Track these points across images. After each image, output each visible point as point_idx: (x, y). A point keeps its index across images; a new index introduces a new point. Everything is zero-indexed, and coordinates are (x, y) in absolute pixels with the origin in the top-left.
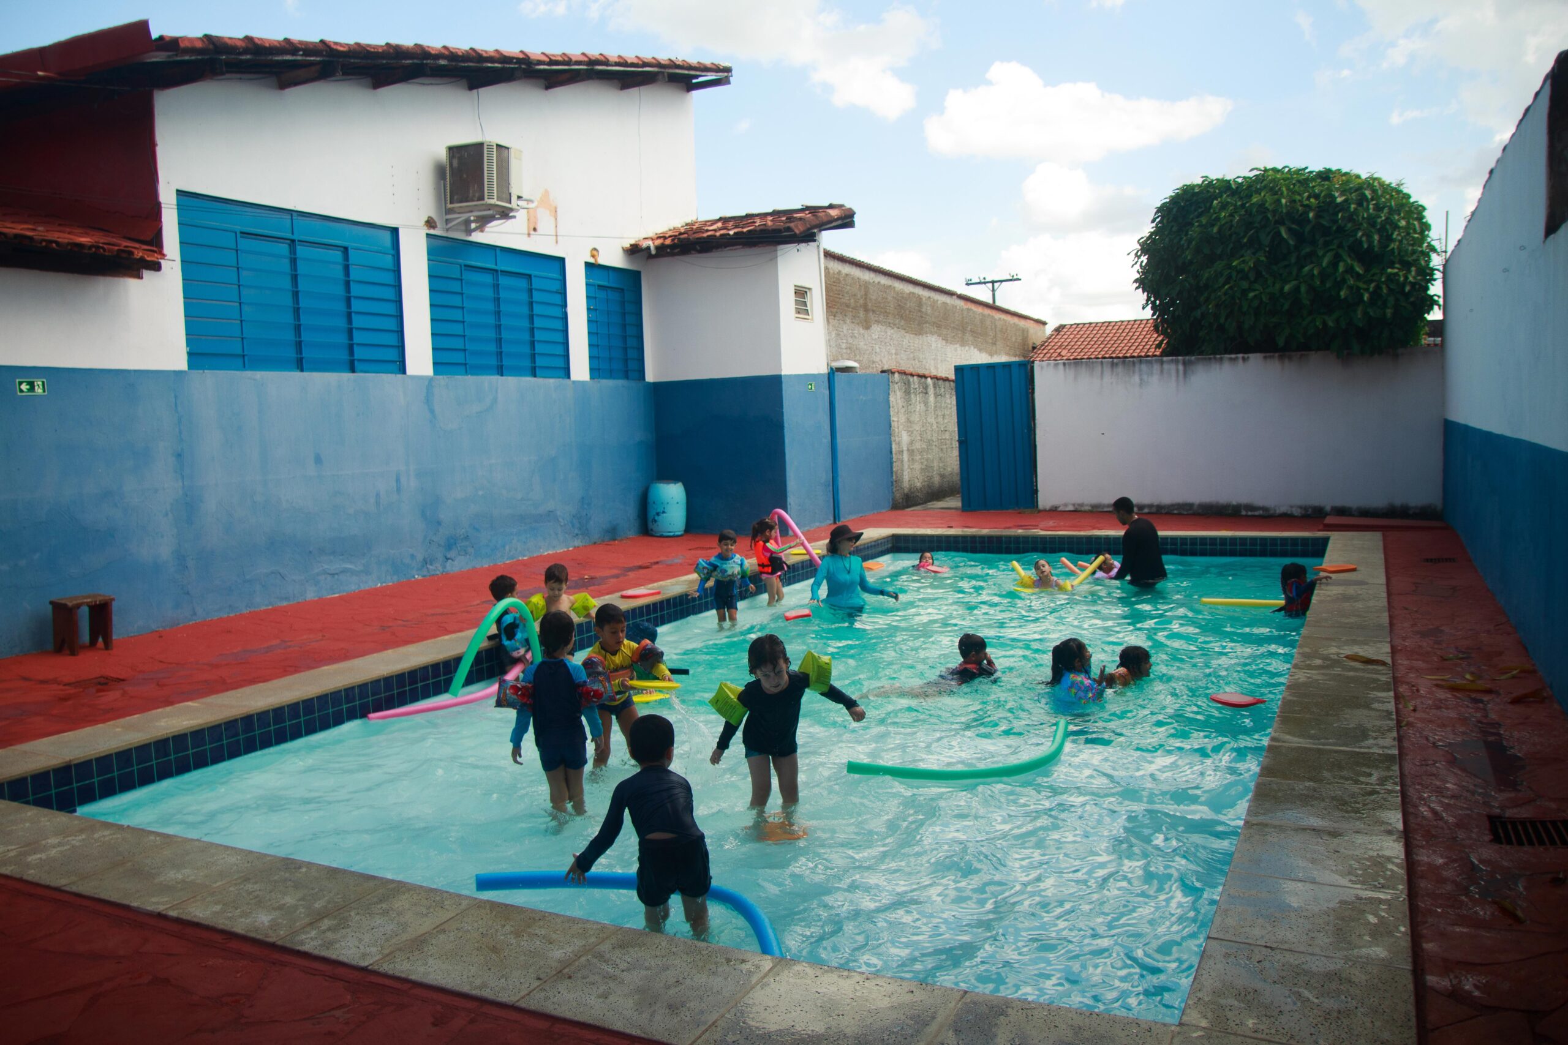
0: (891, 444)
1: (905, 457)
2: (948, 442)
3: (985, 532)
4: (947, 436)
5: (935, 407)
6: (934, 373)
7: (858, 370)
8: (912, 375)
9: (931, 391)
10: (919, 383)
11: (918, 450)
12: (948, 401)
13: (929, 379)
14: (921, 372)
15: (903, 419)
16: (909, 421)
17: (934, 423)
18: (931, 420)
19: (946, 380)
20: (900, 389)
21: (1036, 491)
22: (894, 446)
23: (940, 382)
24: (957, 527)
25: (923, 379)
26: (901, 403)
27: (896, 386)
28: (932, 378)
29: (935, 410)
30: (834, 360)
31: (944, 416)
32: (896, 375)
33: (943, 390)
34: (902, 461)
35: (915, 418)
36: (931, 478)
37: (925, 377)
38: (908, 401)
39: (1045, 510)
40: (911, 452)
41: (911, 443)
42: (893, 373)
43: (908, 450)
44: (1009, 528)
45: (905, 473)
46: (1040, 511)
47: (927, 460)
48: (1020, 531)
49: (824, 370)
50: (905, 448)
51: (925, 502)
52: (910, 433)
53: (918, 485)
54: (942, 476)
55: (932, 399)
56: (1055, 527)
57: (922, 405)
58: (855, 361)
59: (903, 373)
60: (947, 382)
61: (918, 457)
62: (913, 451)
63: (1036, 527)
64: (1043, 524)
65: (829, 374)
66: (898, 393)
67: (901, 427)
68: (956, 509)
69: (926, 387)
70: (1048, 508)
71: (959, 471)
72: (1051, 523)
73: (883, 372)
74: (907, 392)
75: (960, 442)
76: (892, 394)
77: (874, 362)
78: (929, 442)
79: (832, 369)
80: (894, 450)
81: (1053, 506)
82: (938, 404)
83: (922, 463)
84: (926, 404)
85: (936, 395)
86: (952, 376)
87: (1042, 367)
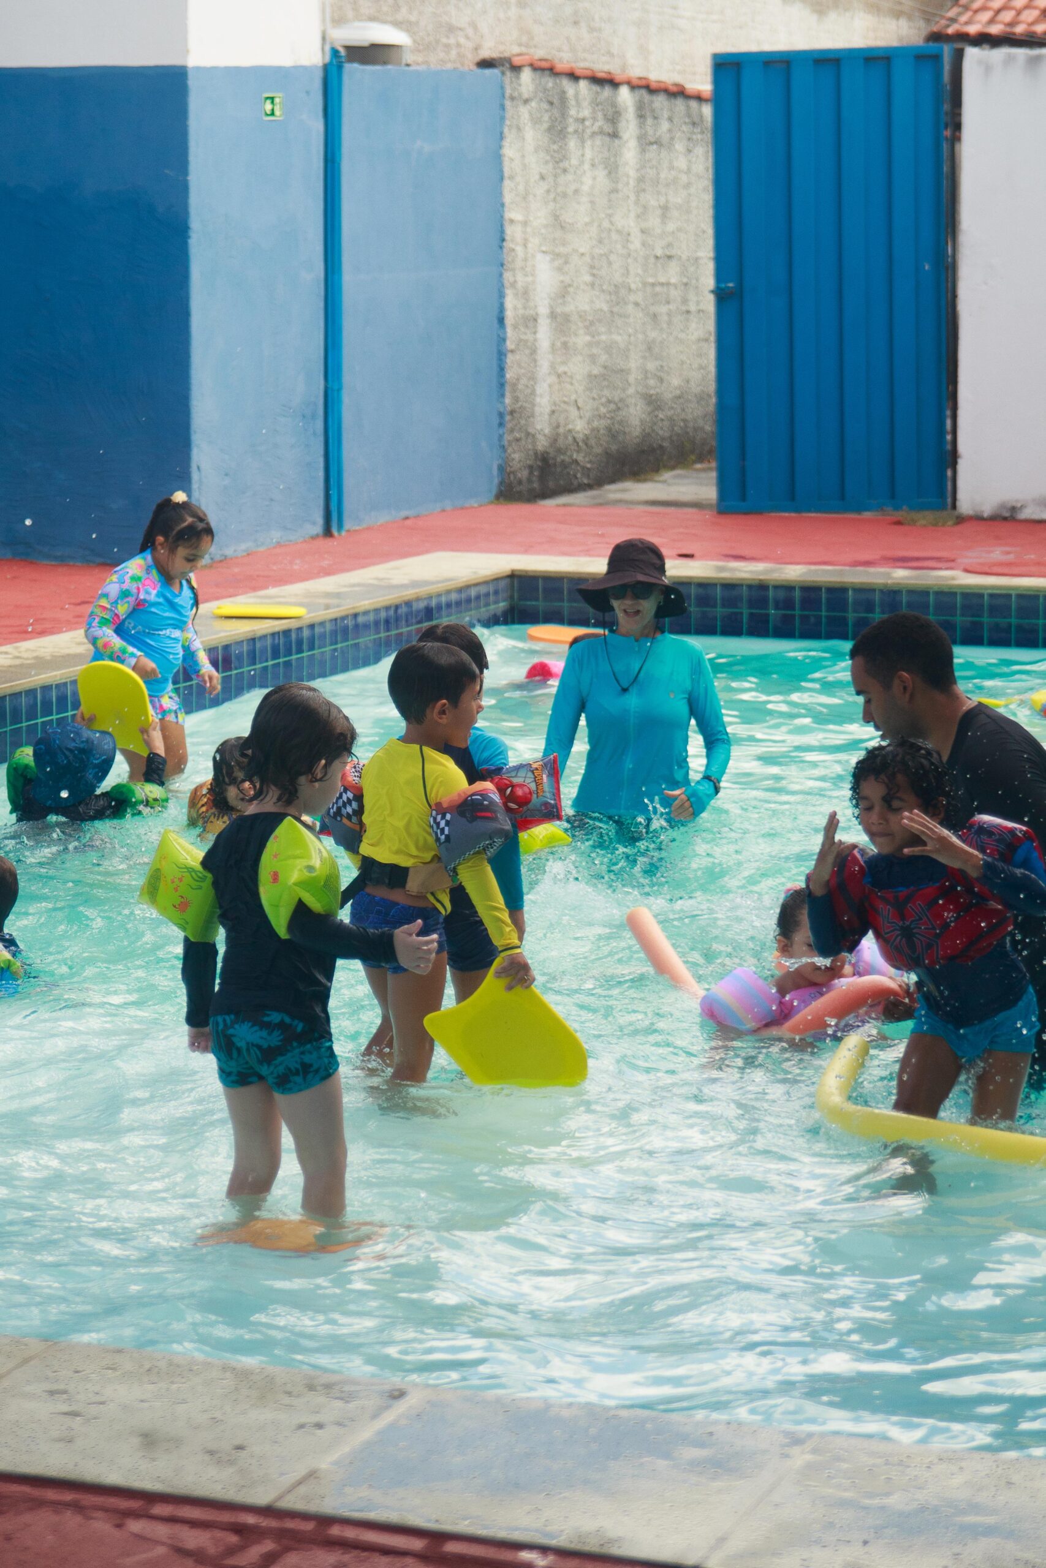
0: (502, 296)
1: (544, 335)
2: (674, 293)
3: (794, 572)
4: (672, 274)
5: (641, 180)
6: (636, 71)
7: (408, 57)
8: (573, 76)
9: (629, 128)
10: (595, 103)
11: (582, 316)
12: (681, 163)
13: (624, 91)
14: (602, 66)
15: (540, 216)
16: (558, 222)
17: (635, 232)
18: (625, 218)
19: (678, 93)
20: (536, 121)
21: (953, 457)
22: (510, 302)
23: (660, 101)
24: (705, 556)
25: (607, 91)
26: (536, 163)
27: (524, 112)
28: (633, 87)
29: (640, 191)
30: (339, 21)
31: (665, 209)
32: (526, 75)
33: (665, 126)
34: (534, 351)
35: (578, 213)
36: (618, 406)
37: (612, 83)
38: (559, 159)
39: (978, 518)
40: (561, 321)
41: (564, 292)
42: (516, 69)
43: (553, 315)
44: (868, 563)
45: (542, 388)
46: (961, 520)
47: (609, 348)
48: (900, 575)
49: (313, 56)
50: (543, 310)
51: (598, 483)
52: (561, 261)
53: (580, 427)
54: (653, 402)
55: (630, 152)
56: (1009, 564)
57: (601, 173)
58: (397, 24)
59: (547, 69)
60: (680, 103)
61: (581, 339)
62: (567, 318)
63: (949, 562)
64: (974, 556)
65: (326, 68)
66: (530, 134)
67: (533, 242)
68: (697, 505)
69: (614, 117)
70: (987, 510)
71: (712, 387)
72: (997, 554)
73: (486, 64)
74: (557, 132)
75: (722, 296)
76: (510, 136)
77: (451, 29)
78: (617, 293)
79: (335, 52)
80: (509, 314)
81: (1002, 506)
82: (651, 173)
83: (593, 358)
84: (612, 169)
85: (645, 142)
86: (705, 86)
87: (988, 69)
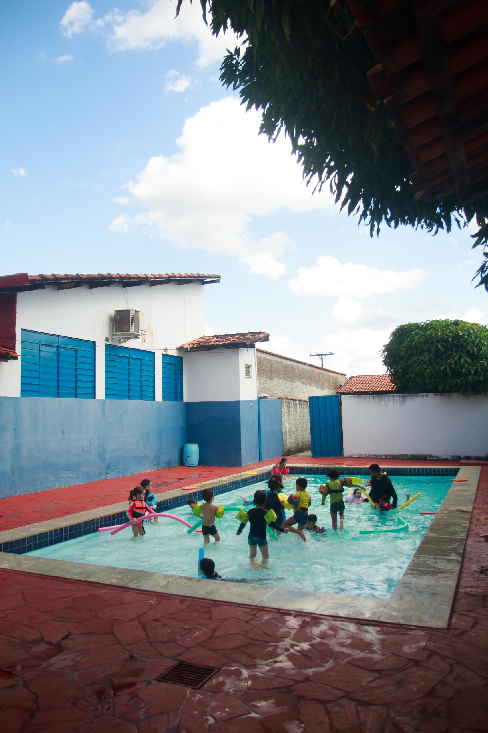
0: (282, 429)
1: (288, 434)
2: (305, 427)
3: (322, 466)
4: (305, 425)
5: (300, 413)
6: (299, 398)
7: (269, 398)
8: (290, 400)
9: (298, 406)
10: (293, 403)
11: (293, 431)
12: (305, 410)
13: (297, 401)
14: (294, 398)
15: (287, 418)
16: (289, 419)
17: (299, 420)
18: (298, 418)
19: (304, 401)
20: (286, 406)
21: (343, 449)
22: (283, 430)
23: (302, 402)
24: (311, 464)
25: (295, 401)
26: (286, 411)
27: (284, 404)
28: (298, 401)
29: (300, 414)
30: (260, 393)
31: (303, 416)
32: (284, 400)
33: (303, 405)
34: (286, 436)
35: (292, 417)
36: (298, 443)
37: (296, 400)
38: (289, 410)
39: (346, 457)
40: (290, 432)
41: (290, 428)
42: (283, 399)
43: (289, 431)
44: (332, 464)
45: (288, 441)
46: (344, 457)
47: (296, 435)
48: (337, 466)
49: (256, 398)
50: (288, 431)
51: (296, 453)
52: (290, 424)
53: (293, 446)
54: (303, 442)
55: (298, 409)
56: (351, 464)
57: (295, 412)
58: (267, 394)
59: (287, 399)
60: (305, 402)
61: (293, 434)
62: (291, 431)
63: (343, 464)
64: (346, 463)
65: (258, 400)
66: (285, 407)
67: (286, 422)
68: (309, 456)
69: (296, 405)
70: (348, 456)
71: (310, 440)
72: (349, 462)
73: (279, 398)
74: (289, 407)
75: (311, 428)
76: (282, 408)
77: (274, 394)
78: (297, 428)
79: (259, 398)
80: (283, 431)
81: (350, 456)
82: (301, 412)
83: (294, 437)
84: (296, 411)
85: (300, 408)
86: (308, 400)
87: (345, 398)
